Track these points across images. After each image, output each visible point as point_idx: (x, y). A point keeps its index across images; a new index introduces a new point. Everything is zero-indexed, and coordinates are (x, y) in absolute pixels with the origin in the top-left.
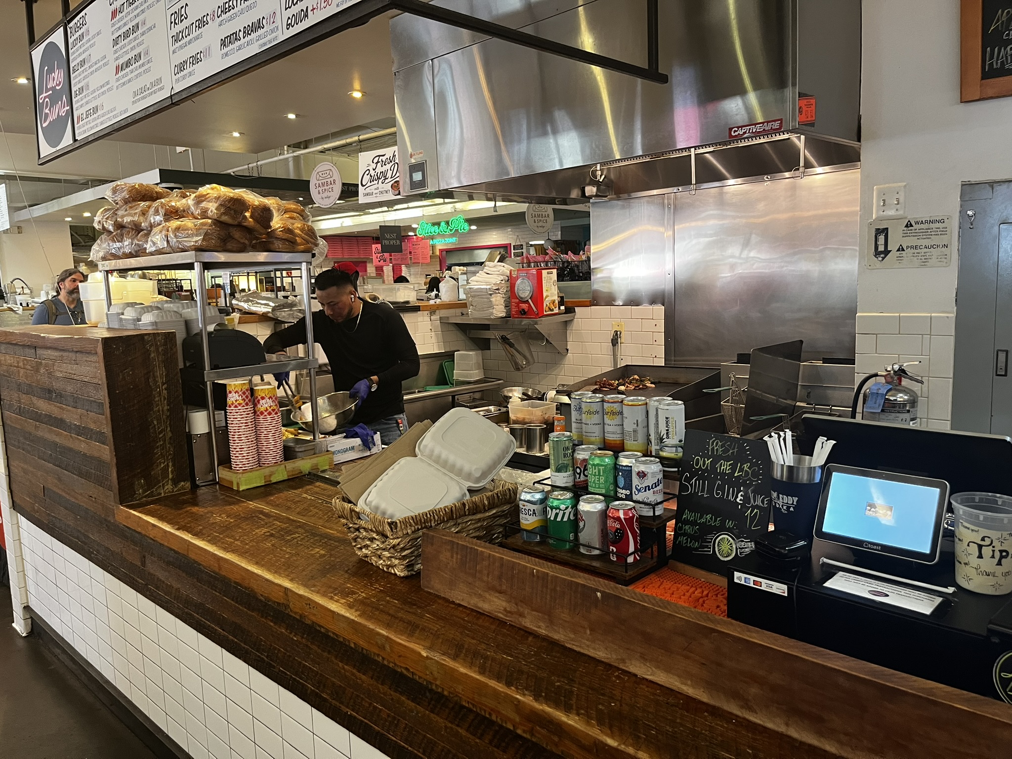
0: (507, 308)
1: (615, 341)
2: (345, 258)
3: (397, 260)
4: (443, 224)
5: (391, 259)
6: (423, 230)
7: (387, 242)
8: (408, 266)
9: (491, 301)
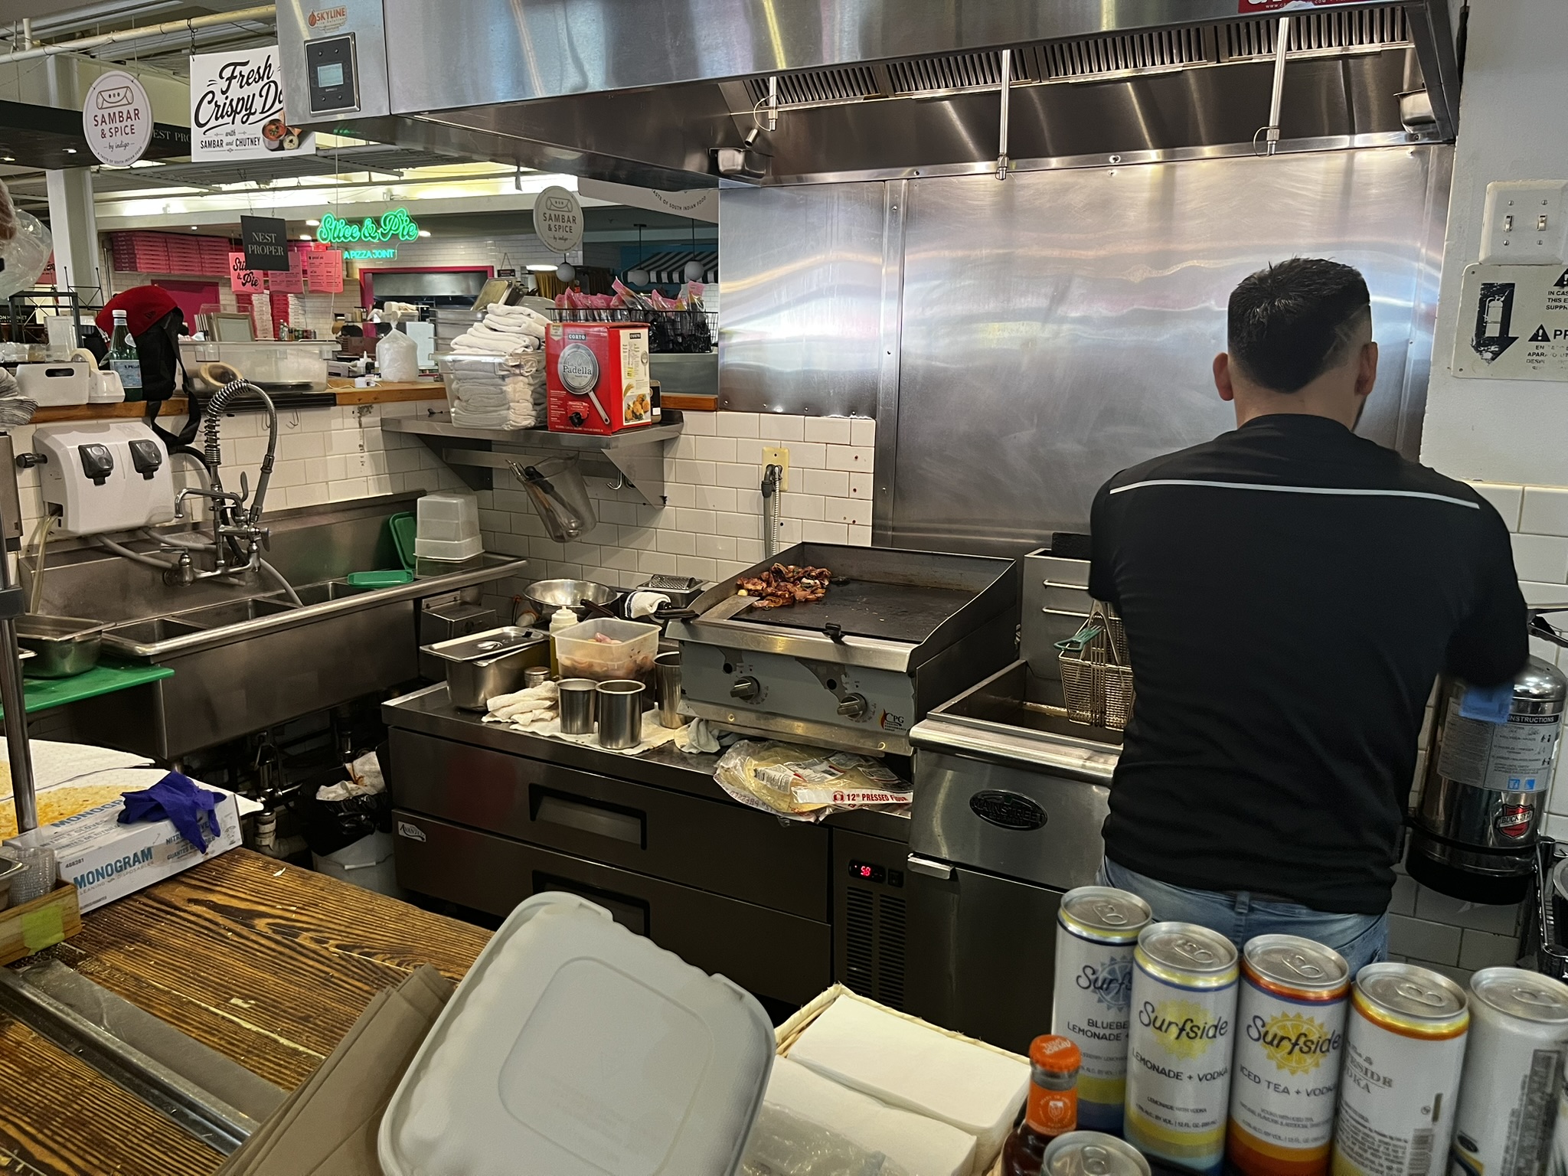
0: (538, 408)
1: (769, 485)
2: (174, 275)
3: (279, 284)
4: (368, 222)
5: (266, 281)
6: (329, 231)
7: (257, 250)
8: (299, 295)
9: (502, 392)
